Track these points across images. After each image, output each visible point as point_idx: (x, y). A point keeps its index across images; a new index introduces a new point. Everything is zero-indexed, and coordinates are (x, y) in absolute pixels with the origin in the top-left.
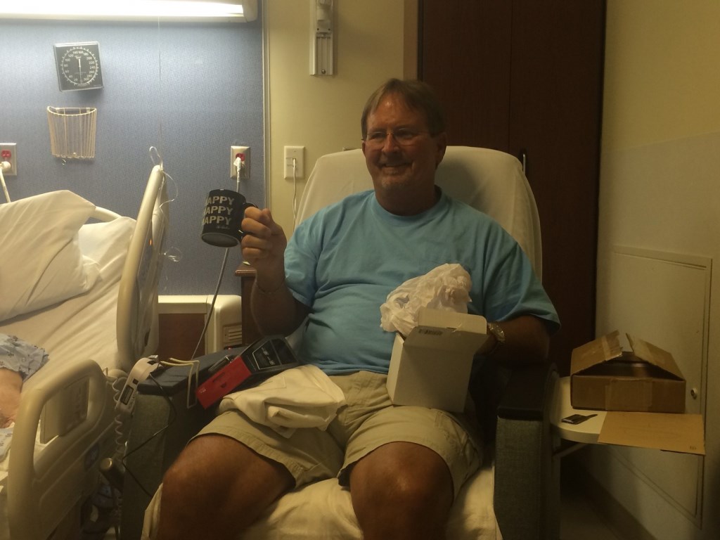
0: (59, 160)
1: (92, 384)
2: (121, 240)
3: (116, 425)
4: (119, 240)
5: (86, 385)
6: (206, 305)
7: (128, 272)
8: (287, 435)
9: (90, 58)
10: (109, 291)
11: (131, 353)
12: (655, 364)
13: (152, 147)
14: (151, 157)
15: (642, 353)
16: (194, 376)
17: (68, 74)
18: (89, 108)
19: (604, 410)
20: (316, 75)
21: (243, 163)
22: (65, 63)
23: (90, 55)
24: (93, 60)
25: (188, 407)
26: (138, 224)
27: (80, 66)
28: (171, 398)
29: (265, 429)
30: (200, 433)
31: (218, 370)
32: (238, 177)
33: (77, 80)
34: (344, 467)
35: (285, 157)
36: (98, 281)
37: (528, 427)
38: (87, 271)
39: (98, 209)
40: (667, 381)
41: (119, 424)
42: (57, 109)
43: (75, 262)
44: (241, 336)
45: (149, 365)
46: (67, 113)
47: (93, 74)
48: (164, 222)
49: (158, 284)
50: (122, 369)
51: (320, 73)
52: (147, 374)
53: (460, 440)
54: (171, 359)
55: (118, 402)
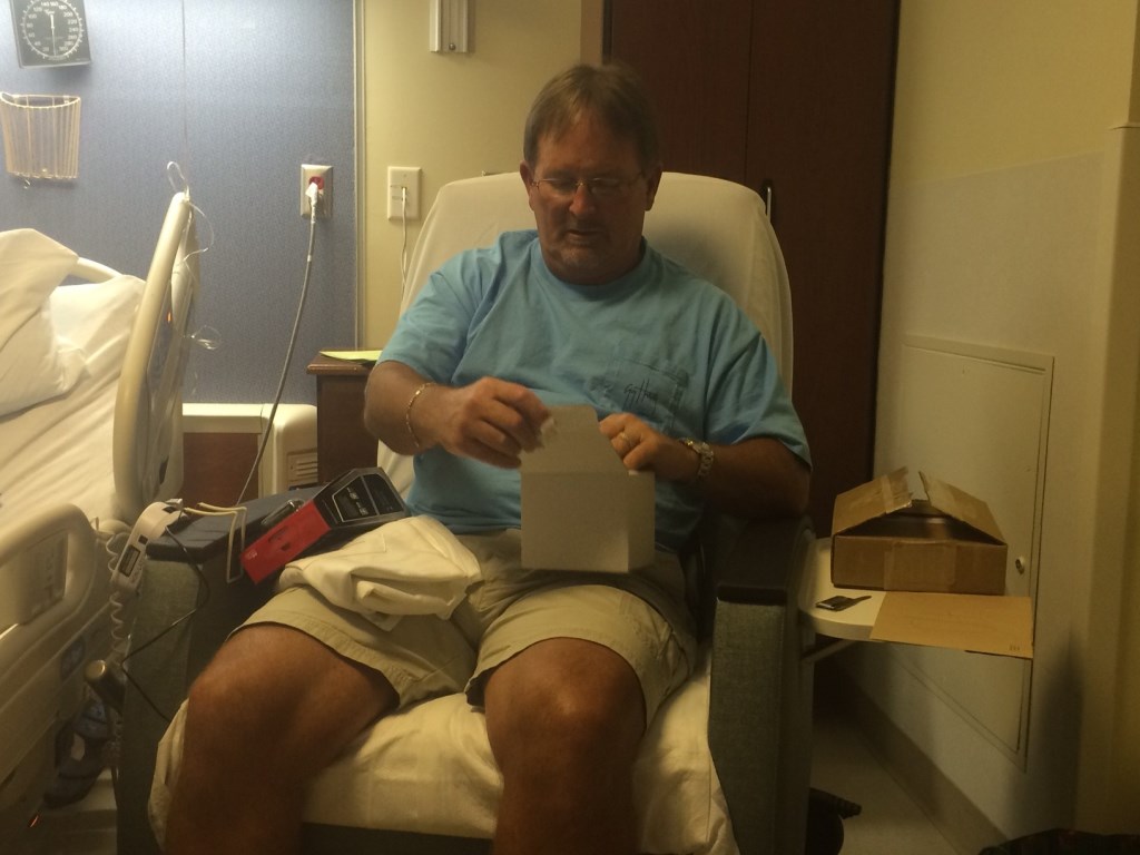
0: (19, 181)
1: (72, 543)
2: (122, 313)
3: (112, 608)
4: (118, 313)
5: (62, 546)
6: (260, 419)
7: (132, 365)
8: (387, 626)
9: (70, 14)
10: (102, 394)
11: (136, 493)
12: (962, 519)
13: (171, 163)
14: (171, 179)
15: (942, 502)
16: (237, 533)
17: (32, 40)
18: (68, 97)
19: (882, 589)
20: (440, 52)
21: (321, 192)
22: (28, 20)
23: (69, 9)
24: (75, 17)
25: (229, 581)
26: (148, 287)
27: (53, 27)
28: (200, 567)
29: (352, 616)
30: (248, 622)
31: (276, 522)
32: (313, 214)
33: (47, 49)
34: (475, 676)
35: (389, 184)
36: (83, 377)
37: (764, 615)
38: (65, 361)
39: (83, 261)
40: (978, 545)
41: (116, 608)
42: (16, 96)
43: (45, 345)
44: (316, 470)
45: (166, 513)
46: (31, 104)
47: (75, 41)
48: (192, 285)
49: (181, 384)
50: (122, 519)
51: (446, 49)
52: (162, 529)
53: (658, 636)
54: (202, 504)
55: (115, 572)
